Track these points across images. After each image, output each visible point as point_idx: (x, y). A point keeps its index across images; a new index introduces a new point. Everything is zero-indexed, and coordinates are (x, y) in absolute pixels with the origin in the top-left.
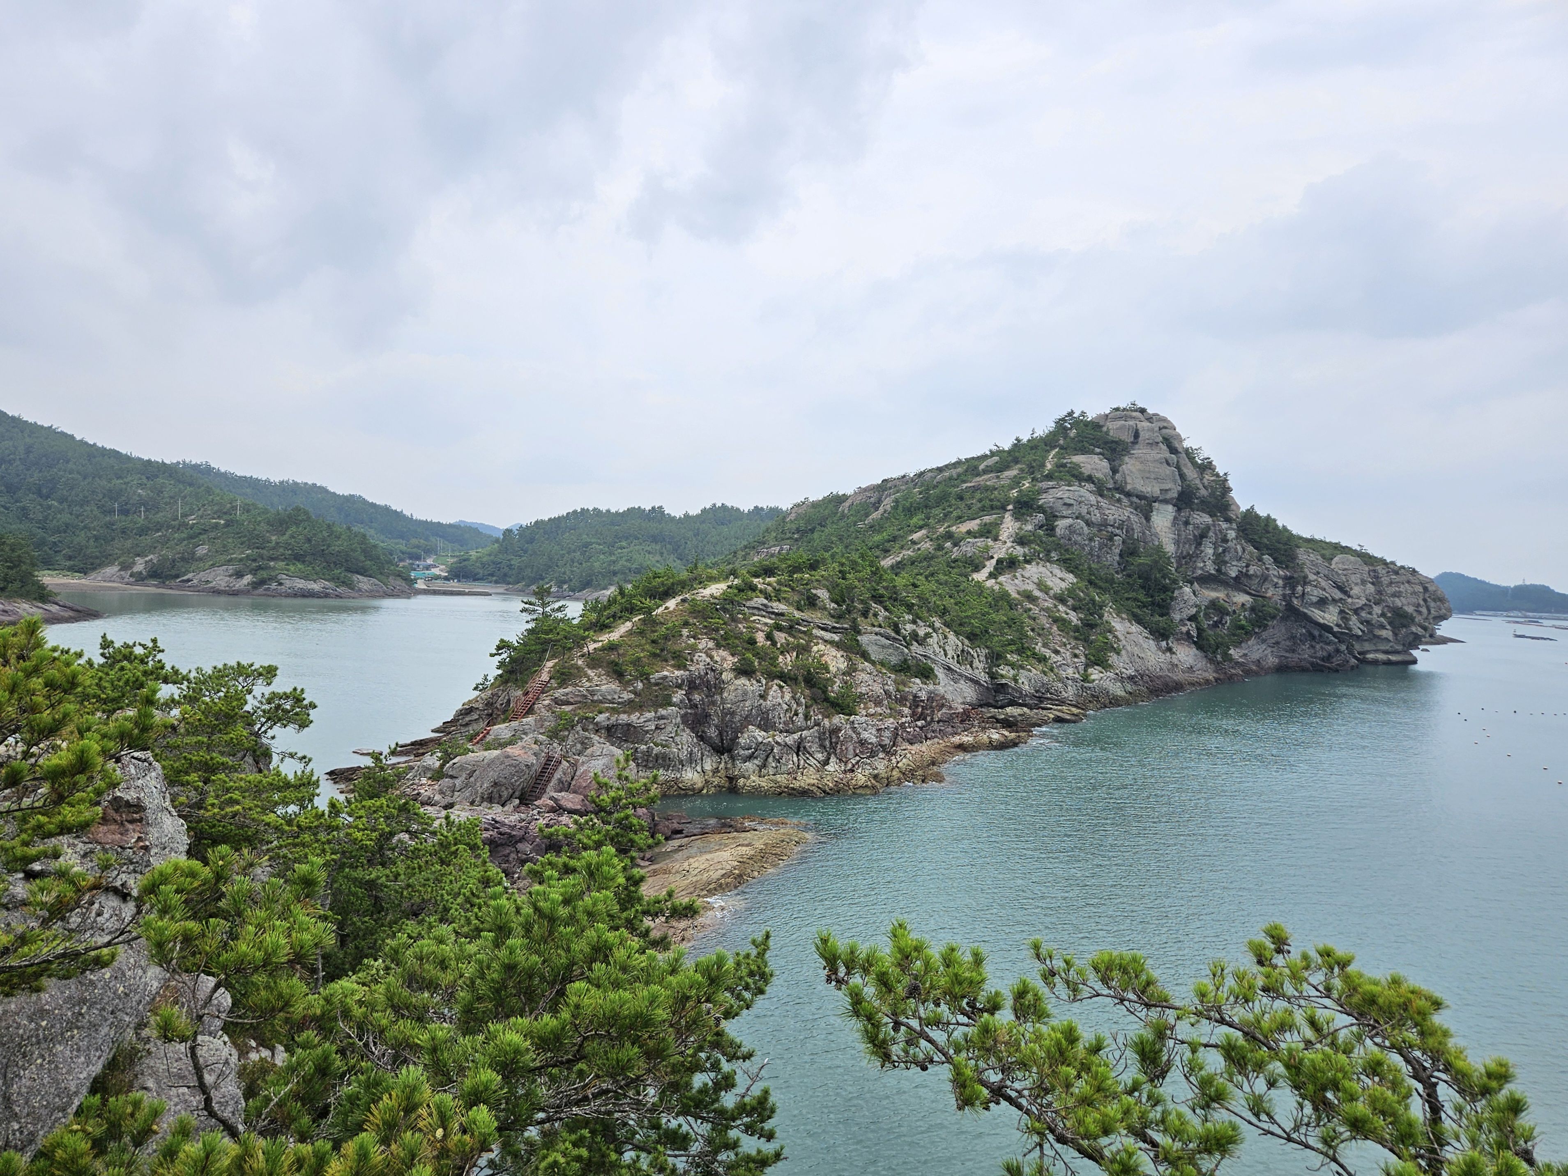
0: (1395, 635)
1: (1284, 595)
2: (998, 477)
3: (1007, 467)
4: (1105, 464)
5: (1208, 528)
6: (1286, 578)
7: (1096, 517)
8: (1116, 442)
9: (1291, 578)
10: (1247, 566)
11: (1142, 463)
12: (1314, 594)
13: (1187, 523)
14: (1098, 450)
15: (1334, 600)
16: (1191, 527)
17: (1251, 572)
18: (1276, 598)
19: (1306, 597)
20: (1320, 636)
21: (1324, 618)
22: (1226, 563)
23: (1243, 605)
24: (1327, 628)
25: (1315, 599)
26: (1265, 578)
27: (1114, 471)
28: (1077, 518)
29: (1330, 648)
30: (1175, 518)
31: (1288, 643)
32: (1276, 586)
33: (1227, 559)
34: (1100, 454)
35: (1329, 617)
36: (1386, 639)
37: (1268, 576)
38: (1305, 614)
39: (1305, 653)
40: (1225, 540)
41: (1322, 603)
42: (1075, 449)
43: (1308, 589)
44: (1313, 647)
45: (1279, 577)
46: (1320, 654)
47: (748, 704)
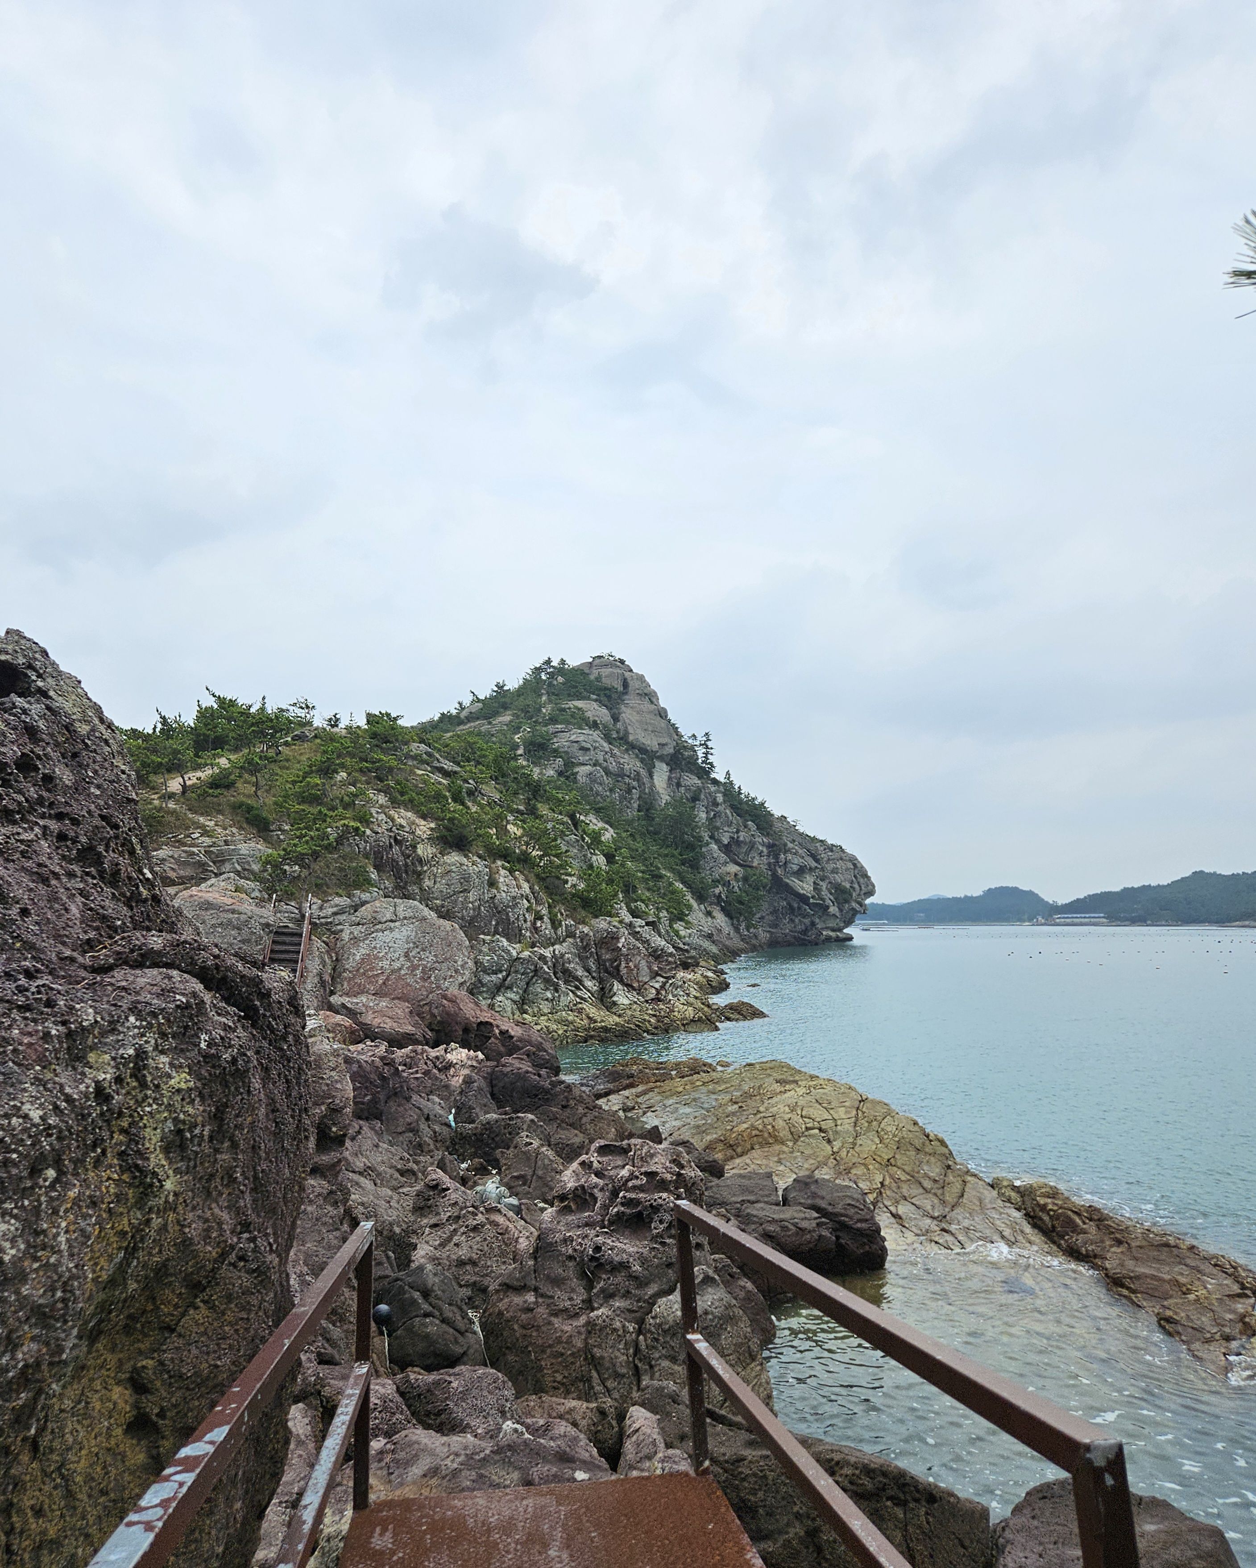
0: (841, 910)
1: (769, 864)
2: (490, 723)
3: (496, 714)
4: (604, 711)
5: (699, 790)
6: (770, 846)
7: (613, 766)
8: (609, 689)
9: (773, 845)
10: (737, 832)
11: (638, 713)
12: (796, 862)
13: (679, 785)
14: (594, 697)
15: (811, 868)
16: (682, 789)
17: (741, 839)
18: (764, 867)
19: (789, 865)
20: (799, 908)
21: (803, 889)
22: (718, 828)
23: (736, 875)
24: (803, 899)
25: (795, 868)
26: (752, 846)
27: (616, 718)
28: (595, 765)
29: (807, 921)
30: (670, 778)
31: (771, 918)
32: (761, 854)
33: (718, 824)
34: (596, 700)
35: (805, 886)
36: (834, 915)
37: (755, 843)
38: (787, 884)
39: (786, 928)
40: (716, 804)
41: (801, 872)
42: (569, 695)
43: (790, 857)
44: (792, 921)
45: (763, 845)
46: (800, 928)
47: (472, 896)
